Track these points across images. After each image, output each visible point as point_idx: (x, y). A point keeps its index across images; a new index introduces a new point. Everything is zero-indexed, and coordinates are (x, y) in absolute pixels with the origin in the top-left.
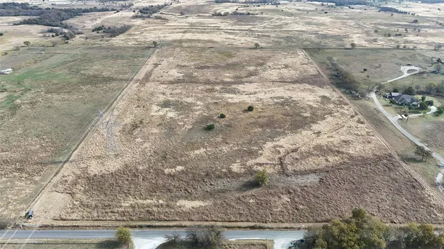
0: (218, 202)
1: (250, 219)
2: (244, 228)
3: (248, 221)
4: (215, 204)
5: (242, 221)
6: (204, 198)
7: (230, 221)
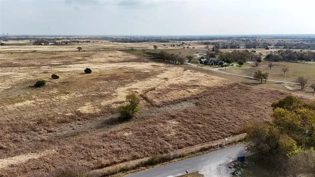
0: (69, 147)
1: (137, 154)
2: (134, 168)
3: (135, 158)
4: (62, 151)
5: (125, 160)
6: (36, 149)
7: (102, 167)
